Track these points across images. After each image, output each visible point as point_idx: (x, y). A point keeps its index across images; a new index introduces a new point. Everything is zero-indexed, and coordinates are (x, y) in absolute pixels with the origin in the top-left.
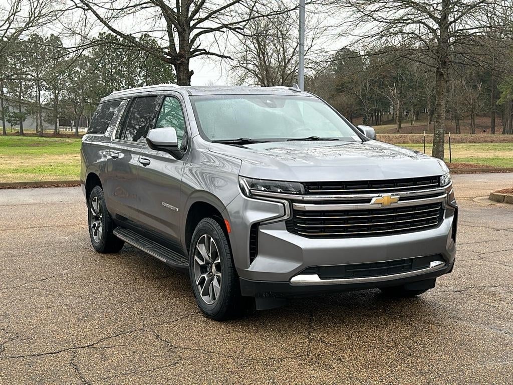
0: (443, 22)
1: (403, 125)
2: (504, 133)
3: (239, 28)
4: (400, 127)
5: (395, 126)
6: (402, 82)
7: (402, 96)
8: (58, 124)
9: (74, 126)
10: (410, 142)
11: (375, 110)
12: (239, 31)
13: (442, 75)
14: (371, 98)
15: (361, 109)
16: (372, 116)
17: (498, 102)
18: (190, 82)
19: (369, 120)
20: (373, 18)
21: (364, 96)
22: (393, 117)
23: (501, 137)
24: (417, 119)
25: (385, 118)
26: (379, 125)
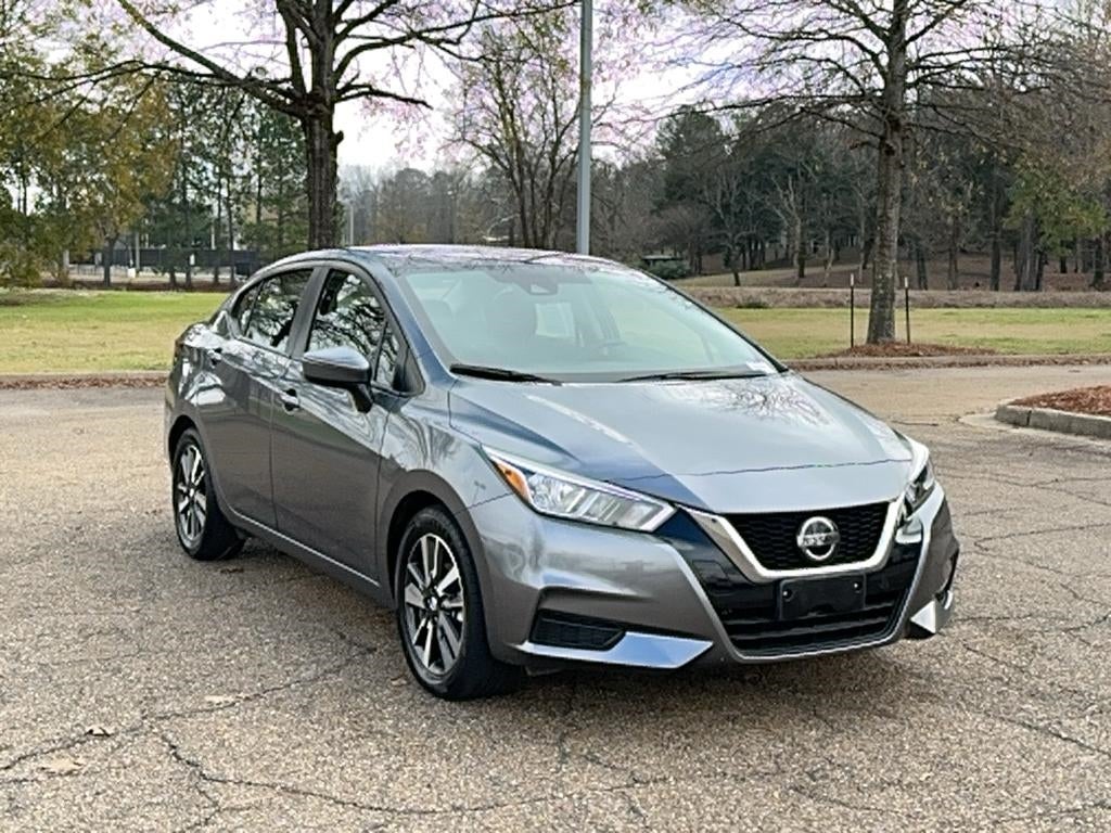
0: (894, 37)
1: (807, 271)
2: (1017, 289)
3: (449, 42)
4: (802, 275)
5: (792, 273)
6: (808, 180)
7: (806, 209)
8: (67, 259)
9: (102, 264)
10: (823, 304)
11: (749, 238)
12: (448, 46)
13: (890, 152)
14: (741, 212)
15: (719, 236)
16: (743, 251)
17: (1006, 223)
18: (335, 156)
19: (737, 259)
20: (744, 29)
21: (726, 207)
22: (787, 254)
23: (1013, 296)
24: (837, 261)
25: (769, 257)
26: (757, 269)
